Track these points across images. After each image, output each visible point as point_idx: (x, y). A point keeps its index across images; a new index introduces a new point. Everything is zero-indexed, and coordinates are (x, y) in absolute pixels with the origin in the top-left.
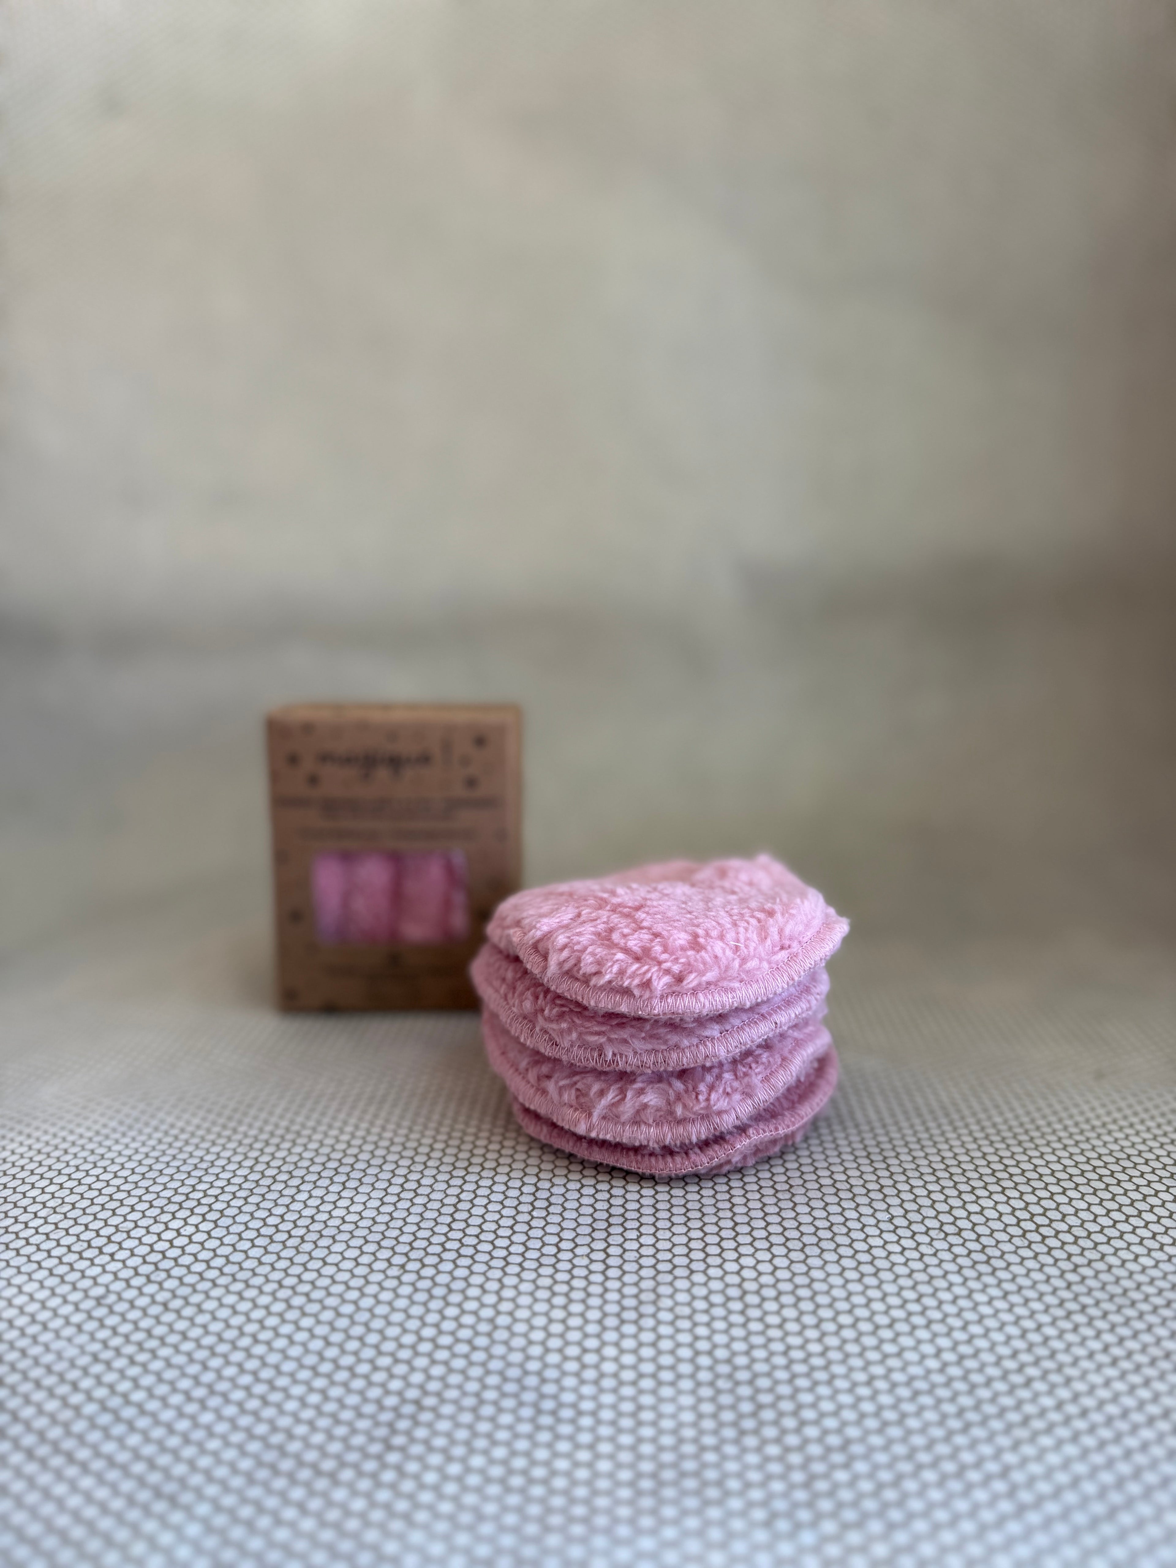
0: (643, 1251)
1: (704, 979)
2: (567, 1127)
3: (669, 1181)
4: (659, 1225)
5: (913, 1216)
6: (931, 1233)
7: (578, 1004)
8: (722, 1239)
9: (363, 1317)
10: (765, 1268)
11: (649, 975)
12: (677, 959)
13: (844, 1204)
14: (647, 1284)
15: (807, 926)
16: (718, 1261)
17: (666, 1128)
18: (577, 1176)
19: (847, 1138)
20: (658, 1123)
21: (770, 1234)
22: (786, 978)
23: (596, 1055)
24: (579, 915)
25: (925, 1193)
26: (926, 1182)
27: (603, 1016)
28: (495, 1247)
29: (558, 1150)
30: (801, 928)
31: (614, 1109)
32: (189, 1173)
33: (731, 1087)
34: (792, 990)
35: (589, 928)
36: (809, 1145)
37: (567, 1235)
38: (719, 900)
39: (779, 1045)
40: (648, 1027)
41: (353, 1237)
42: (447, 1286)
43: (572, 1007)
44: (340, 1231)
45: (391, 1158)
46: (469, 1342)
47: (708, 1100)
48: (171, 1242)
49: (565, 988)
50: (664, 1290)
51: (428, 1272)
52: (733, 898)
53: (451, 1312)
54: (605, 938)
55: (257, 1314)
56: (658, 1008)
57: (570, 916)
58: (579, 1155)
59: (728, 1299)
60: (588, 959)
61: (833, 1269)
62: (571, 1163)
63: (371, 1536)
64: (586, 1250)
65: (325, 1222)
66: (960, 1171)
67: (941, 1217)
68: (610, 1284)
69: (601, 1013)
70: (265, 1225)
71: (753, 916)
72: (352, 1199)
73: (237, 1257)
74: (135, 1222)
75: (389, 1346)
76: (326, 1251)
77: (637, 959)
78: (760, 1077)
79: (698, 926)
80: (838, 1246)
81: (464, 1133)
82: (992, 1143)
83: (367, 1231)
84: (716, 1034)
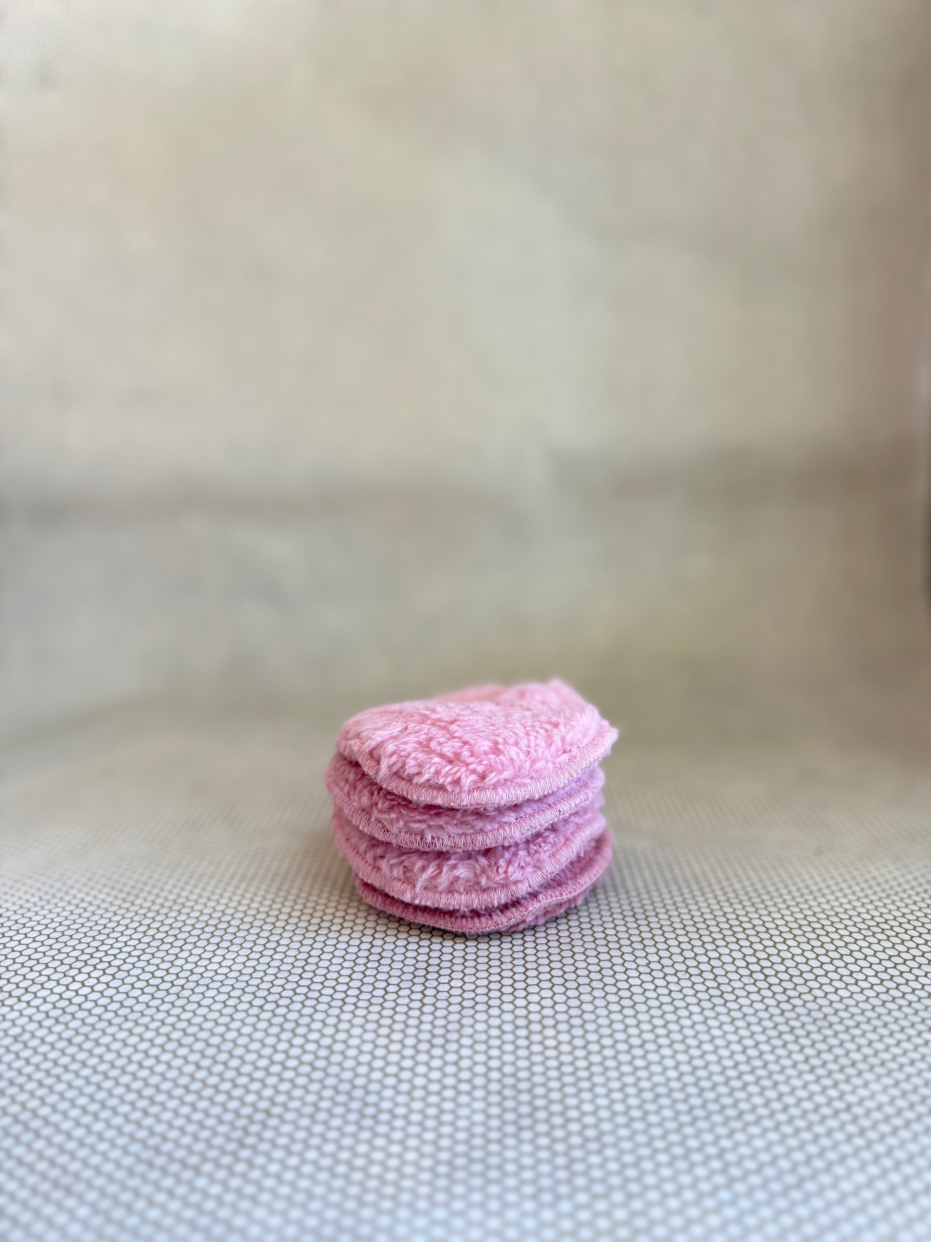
0: (453, 992)
1: (502, 777)
2: (396, 897)
3: (477, 937)
4: (466, 971)
5: (665, 962)
6: (679, 974)
7: (404, 799)
8: (515, 981)
9: (228, 1046)
10: (547, 1003)
11: (458, 775)
12: (481, 761)
13: (612, 953)
14: (454, 1017)
15: (585, 735)
16: (511, 998)
17: (474, 895)
18: (405, 935)
19: (618, 902)
20: (467, 892)
21: (553, 977)
22: (567, 775)
23: (418, 838)
24: (406, 728)
25: (677, 943)
26: (678, 935)
27: (424, 808)
28: (335, 991)
29: (391, 915)
30: (579, 736)
31: (433, 881)
32: (94, 937)
33: (525, 862)
34: (573, 784)
35: (413, 738)
36: (589, 908)
37: (393, 981)
38: (517, 715)
39: (563, 828)
40: (459, 815)
41: (223, 985)
42: (296, 1021)
43: (400, 801)
44: (213, 981)
45: (257, 923)
46: (311, 1064)
47: (506, 872)
48: (76, 991)
49: (393, 786)
50: (467, 1021)
51: (282, 1011)
52: (529, 713)
53: (298, 1041)
54: (425, 746)
55: (143, 1046)
56: (466, 801)
57: (399, 729)
58: (407, 919)
59: (517, 1027)
60: (411, 762)
61: (600, 1003)
62: (400, 925)
63: (224, 1213)
64: (408, 992)
65: (201, 974)
66: (704, 926)
67: (687, 962)
68: (425, 1018)
69: (422, 805)
70: (153, 977)
71: (542, 728)
72: (224, 956)
73: (130, 1002)
74: (48, 976)
75: (247, 1069)
76: (201, 996)
77: (450, 762)
78: (547, 854)
79: (498, 735)
80: (605, 985)
81: (317, 903)
82: (731, 905)
83: (235, 981)
84: (513, 820)
